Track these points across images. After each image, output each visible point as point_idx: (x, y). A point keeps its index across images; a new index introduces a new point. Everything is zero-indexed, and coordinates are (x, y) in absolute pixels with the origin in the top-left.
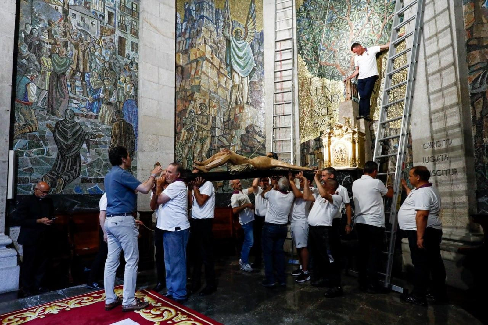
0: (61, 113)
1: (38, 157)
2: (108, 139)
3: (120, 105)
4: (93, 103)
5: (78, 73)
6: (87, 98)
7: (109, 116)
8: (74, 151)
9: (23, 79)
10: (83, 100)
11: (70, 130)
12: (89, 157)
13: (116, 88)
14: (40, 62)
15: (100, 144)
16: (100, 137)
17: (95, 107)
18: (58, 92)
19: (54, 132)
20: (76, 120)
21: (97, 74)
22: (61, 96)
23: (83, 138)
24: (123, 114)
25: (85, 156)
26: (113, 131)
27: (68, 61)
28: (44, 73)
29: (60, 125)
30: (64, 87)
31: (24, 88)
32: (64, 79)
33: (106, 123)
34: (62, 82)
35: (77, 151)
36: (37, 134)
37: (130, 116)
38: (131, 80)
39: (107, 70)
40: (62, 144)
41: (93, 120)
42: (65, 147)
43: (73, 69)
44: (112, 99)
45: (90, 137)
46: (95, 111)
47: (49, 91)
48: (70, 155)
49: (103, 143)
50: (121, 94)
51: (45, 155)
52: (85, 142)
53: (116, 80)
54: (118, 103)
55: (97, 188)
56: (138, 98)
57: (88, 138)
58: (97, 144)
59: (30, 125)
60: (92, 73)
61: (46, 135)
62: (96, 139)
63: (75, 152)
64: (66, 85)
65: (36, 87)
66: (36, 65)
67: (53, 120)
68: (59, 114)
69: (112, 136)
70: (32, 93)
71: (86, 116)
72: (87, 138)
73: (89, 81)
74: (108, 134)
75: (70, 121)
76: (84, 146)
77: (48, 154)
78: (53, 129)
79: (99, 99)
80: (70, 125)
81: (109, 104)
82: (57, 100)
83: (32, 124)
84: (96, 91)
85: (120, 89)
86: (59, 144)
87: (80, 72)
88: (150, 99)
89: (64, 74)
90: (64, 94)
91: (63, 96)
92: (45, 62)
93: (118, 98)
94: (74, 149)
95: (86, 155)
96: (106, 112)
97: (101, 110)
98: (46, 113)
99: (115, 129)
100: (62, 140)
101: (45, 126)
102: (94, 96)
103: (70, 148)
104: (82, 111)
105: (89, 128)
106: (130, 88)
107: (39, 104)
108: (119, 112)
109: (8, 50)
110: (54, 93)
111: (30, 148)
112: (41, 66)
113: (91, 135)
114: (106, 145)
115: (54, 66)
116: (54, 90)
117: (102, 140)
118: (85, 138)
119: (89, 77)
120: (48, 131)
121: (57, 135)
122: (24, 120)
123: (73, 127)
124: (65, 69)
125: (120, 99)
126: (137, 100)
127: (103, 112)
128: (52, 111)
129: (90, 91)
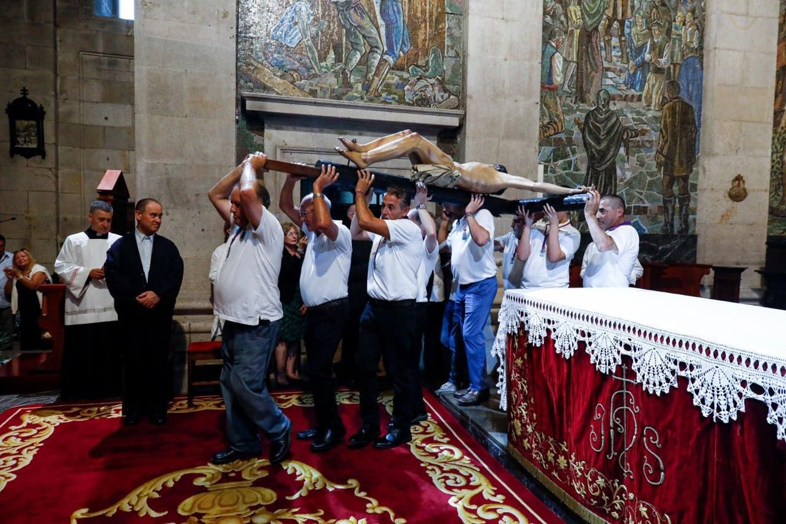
0: (592, 97)
1: (563, 172)
2: (654, 136)
3: (674, 70)
4: (635, 73)
5: (616, 22)
6: (626, 66)
7: (657, 93)
8: (608, 161)
9: (547, 49)
10: (621, 71)
11: (603, 125)
12: (628, 169)
13: (670, 38)
14: (566, 16)
15: (643, 146)
16: (644, 132)
17: (637, 80)
18: (588, 63)
19: (583, 131)
20: (612, 107)
21: (642, 18)
22: (593, 70)
23: (621, 137)
24: (679, 87)
25: (622, 169)
26: (662, 121)
27: (602, 4)
28: (572, 31)
29: (590, 119)
30: (597, 52)
31: (549, 64)
32: (597, 38)
33: (652, 108)
34: (594, 44)
35: (611, 160)
36: (563, 136)
37: (690, 89)
38: (694, 19)
39: (657, 7)
40: (593, 150)
41: (634, 105)
42: (596, 155)
43: (608, 18)
44: (664, 61)
45: (630, 134)
46: (638, 88)
47: (577, 63)
48: (604, 167)
49: (648, 145)
50: (677, 49)
51: (572, 169)
52: (622, 144)
53: (670, 23)
54: (672, 67)
55: (638, 223)
56: (704, 52)
57: (628, 136)
58: (640, 146)
59: (555, 123)
60: (635, 17)
61: (573, 137)
62: (638, 138)
63: (610, 162)
64: (599, 48)
65: (561, 59)
66: (562, 22)
67: (581, 111)
68: (590, 100)
69: (661, 131)
70: (557, 70)
71: (625, 99)
72: (625, 137)
73: (629, 34)
74: (655, 128)
75: (604, 110)
76: (622, 151)
77: (577, 169)
78: (582, 126)
79: (643, 66)
80: (603, 116)
81: (658, 71)
82: (588, 75)
83: (557, 121)
84: (640, 50)
85: (675, 39)
86: (590, 150)
87: (618, 21)
88: (729, 50)
89: (596, 29)
90: (596, 65)
91: (595, 68)
92: (573, 13)
93: (672, 57)
94: (609, 157)
95: (624, 166)
96: (653, 86)
97: (647, 84)
98: (574, 99)
99: (665, 117)
100: (593, 143)
101: (573, 122)
102: (637, 60)
103: (603, 154)
104: (619, 90)
105: (629, 119)
106: (692, 35)
107: (566, 86)
108: (673, 85)
109: (538, 6)
110: (584, 65)
111: (555, 160)
112: (567, 23)
113: (631, 130)
114: (651, 147)
115: (583, 18)
116: (584, 60)
117: (646, 138)
118: (622, 138)
119: (630, 28)
120: (576, 130)
121: (587, 135)
122: (548, 115)
123: (607, 119)
124: (598, 19)
125: (675, 59)
126: (702, 56)
127: (649, 88)
128: (581, 96)
129: (631, 52)
